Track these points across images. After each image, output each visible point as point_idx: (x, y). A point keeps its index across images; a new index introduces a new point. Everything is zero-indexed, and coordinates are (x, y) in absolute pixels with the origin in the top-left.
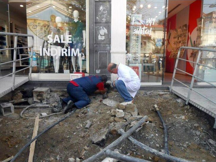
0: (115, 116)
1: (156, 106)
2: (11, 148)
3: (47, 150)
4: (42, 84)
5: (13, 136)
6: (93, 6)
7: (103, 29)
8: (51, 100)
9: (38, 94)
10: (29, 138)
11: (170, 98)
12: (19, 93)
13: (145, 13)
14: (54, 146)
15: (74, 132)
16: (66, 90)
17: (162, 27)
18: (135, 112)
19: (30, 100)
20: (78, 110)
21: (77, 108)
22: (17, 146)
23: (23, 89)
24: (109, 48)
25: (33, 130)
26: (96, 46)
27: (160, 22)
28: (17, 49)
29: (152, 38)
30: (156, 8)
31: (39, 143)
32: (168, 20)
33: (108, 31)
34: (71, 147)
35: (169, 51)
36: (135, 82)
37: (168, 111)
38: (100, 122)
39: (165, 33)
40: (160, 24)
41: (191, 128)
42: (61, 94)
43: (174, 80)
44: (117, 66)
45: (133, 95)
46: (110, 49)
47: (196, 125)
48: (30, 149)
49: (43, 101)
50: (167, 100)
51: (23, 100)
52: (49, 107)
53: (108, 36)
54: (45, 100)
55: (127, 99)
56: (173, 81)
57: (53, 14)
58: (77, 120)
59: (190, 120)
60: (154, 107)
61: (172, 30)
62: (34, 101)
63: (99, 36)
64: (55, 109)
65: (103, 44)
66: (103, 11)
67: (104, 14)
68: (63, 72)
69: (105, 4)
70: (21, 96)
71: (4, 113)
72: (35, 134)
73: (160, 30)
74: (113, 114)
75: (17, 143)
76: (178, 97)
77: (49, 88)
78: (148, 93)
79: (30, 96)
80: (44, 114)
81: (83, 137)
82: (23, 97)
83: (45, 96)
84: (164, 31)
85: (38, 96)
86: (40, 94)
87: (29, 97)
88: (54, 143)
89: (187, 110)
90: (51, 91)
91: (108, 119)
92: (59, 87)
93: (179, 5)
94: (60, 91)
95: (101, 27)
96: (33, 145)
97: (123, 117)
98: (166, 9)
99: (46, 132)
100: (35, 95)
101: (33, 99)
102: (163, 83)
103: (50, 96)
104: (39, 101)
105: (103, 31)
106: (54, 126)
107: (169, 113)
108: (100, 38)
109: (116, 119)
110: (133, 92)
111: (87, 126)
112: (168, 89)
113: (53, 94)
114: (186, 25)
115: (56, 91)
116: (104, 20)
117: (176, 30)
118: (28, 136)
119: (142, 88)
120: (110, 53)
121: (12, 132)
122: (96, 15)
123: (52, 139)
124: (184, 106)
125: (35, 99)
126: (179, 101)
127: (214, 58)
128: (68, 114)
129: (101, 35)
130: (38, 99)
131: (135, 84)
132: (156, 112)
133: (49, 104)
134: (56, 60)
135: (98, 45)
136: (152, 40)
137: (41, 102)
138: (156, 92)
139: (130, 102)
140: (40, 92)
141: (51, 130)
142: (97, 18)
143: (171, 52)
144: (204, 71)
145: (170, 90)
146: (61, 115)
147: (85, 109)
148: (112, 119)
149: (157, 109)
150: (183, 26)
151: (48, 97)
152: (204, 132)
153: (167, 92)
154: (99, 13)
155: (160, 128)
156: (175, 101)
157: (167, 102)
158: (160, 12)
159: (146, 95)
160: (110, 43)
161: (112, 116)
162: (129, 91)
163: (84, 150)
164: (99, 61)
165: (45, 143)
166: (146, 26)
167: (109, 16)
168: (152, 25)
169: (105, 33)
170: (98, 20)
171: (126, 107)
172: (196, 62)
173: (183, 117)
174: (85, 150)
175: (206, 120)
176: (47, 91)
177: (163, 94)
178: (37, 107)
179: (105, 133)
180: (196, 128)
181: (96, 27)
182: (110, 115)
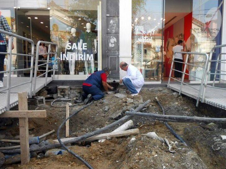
0: (126, 102)
1: (156, 98)
2: (51, 124)
3: (78, 126)
4: (63, 83)
5: (51, 117)
6: (105, 20)
7: (113, 38)
8: (72, 96)
9: (61, 90)
10: (63, 118)
11: (168, 92)
12: (45, 90)
13: (145, 22)
14: (82, 124)
15: (96, 114)
16: (82, 88)
17: (160, 35)
18: (141, 100)
19: (55, 96)
20: (95, 102)
21: (95, 100)
22: (56, 124)
23: (48, 87)
24: (118, 53)
25: (66, 113)
26: (108, 52)
27: (160, 31)
28: (50, 54)
29: (152, 46)
30: (155, 19)
31: (72, 122)
32: (165, 30)
33: (117, 40)
34: (96, 123)
35: (168, 57)
36: (139, 80)
37: (166, 101)
38: (115, 107)
39: (163, 42)
40: (159, 32)
41: (182, 110)
42: (79, 91)
43: (171, 78)
44: (127, 65)
45: (138, 90)
46: (119, 55)
47: (186, 108)
48: (66, 125)
49: (65, 97)
50: (165, 94)
51: (49, 96)
52: (71, 100)
53: (117, 43)
54: (67, 95)
55: (134, 92)
56: (169, 79)
57: (55, 24)
58: (96, 108)
59: (182, 104)
60: (155, 99)
61: (170, 38)
62: (58, 96)
63: (110, 44)
64: (77, 101)
65: (113, 50)
66: (113, 24)
67: (113, 26)
68: (79, 74)
69: (114, 18)
70: (47, 93)
71: (38, 104)
72: (68, 116)
73: (159, 39)
74: (125, 101)
75: (55, 121)
76: (174, 91)
77: (69, 86)
78: (150, 89)
79: (55, 92)
80: (70, 104)
81: (104, 117)
82: (48, 94)
83: (67, 92)
84: (162, 40)
85: (61, 92)
86: (63, 91)
87: (53, 94)
88: (83, 121)
89: (180, 99)
90: (71, 89)
91: (121, 105)
92: (77, 85)
93: (175, 17)
94: (78, 89)
95: (112, 37)
96: (67, 123)
97: (133, 102)
98: (163, 21)
99: (76, 114)
100: (59, 91)
101: (57, 95)
102: (162, 83)
103: (71, 92)
104: (62, 96)
105: (113, 40)
106: (80, 111)
107: (167, 102)
108: (110, 45)
109: (127, 104)
110: (138, 88)
111: (106, 109)
112: (166, 86)
113: (72, 91)
114: (181, 35)
115: (76, 89)
116: (114, 31)
117: (173, 39)
118: (63, 117)
119: (145, 86)
120: (118, 58)
121: (51, 114)
122: (107, 27)
123: (80, 119)
124: (178, 97)
125: (59, 95)
126: (175, 94)
127: (203, 61)
128: (88, 104)
129: (112, 43)
130: (61, 95)
131: (138, 81)
132: (157, 102)
133: (70, 98)
134: (71, 65)
135: (109, 51)
136: (152, 49)
137: (64, 97)
138: (156, 89)
139: (137, 94)
140: (63, 89)
141: (79, 113)
142: (108, 29)
143: (170, 58)
144: (195, 73)
145: (168, 87)
146: (83, 105)
147: (101, 100)
148: (124, 104)
149: (158, 100)
150: (180, 35)
151: (69, 93)
152: (191, 112)
153: (166, 88)
154: (110, 26)
155: (160, 111)
156: (171, 94)
157: (165, 95)
158: (159, 23)
159: (148, 91)
160: (118, 50)
161: (124, 102)
162: (135, 87)
163: (105, 124)
164: (110, 64)
165: (75, 122)
166: (147, 36)
167: (117, 28)
168: (152, 35)
169: (114, 41)
170: (109, 31)
171: (134, 97)
172: (185, 62)
173: (177, 103)
174: (107, 124)
175: (193, 105)
176: (68, 89)
177: (162, 90)
178: (61, 101)
179: (121, 112)
180: (186, 110)
181: (107, 37)
182: (122, 102)
